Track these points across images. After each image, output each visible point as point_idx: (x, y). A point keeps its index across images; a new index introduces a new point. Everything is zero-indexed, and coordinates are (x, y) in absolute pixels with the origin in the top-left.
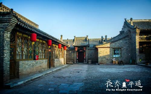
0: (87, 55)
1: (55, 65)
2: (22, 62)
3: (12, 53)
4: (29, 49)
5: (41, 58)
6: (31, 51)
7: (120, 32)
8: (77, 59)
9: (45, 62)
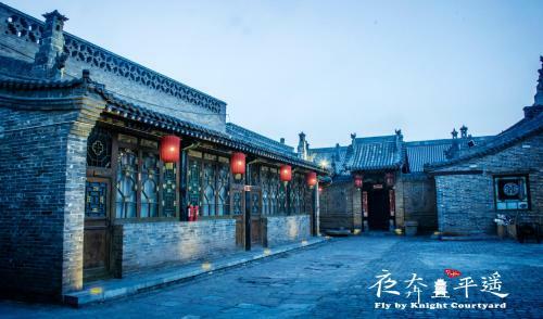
0: (399, 203)
1: (269, 239)
2: (132, 226)
3: (102, 198)
4: (164, 186)
5: (213, 213)
6: (169, 191)
7: (526, 109)
8: (364, 219)
9: (224, 228)
